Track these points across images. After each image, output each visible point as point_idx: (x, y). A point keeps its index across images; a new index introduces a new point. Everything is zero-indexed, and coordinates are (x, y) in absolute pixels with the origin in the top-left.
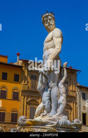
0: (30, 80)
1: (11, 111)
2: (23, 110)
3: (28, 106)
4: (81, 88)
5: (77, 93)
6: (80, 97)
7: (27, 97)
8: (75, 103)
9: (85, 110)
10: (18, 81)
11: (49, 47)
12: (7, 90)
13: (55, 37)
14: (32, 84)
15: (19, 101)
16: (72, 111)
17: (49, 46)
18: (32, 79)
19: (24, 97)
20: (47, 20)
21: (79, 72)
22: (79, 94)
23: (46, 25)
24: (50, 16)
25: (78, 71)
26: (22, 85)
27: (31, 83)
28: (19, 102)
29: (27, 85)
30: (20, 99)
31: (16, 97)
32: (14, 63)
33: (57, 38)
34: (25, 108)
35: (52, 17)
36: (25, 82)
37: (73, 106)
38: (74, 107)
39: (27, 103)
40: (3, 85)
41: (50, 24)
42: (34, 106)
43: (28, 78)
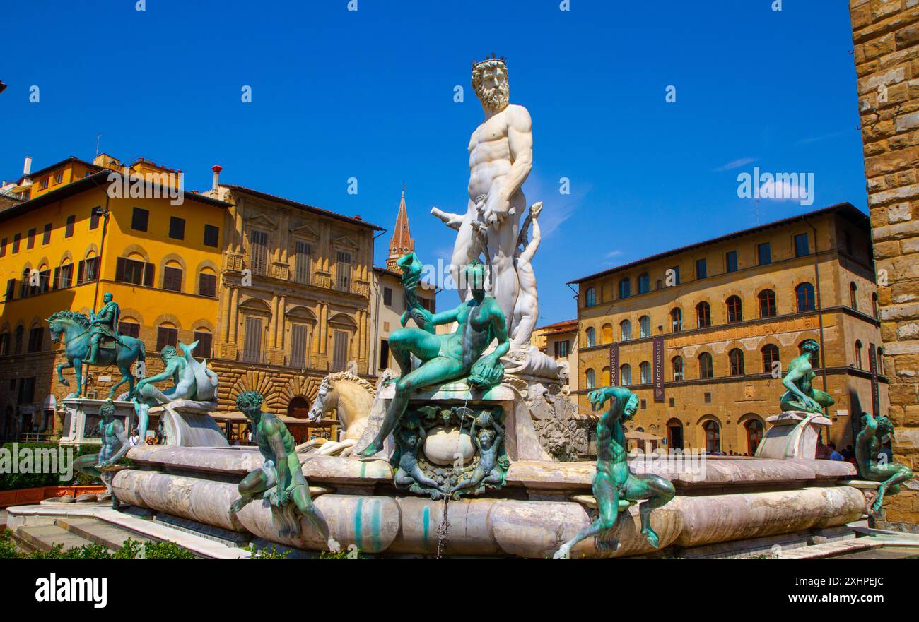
0: (250, 243)
1: (193, 326)
2: (226, 325)
3: (240, 315)
4: (381, 276)
5: (372, 288)
6: (380, 299)
7: (239, 293)
8: (364, 314)
9: (388, 331)
10: (216, 245)
11: (494, 155)
12: (184, 268)
13: (517, 129)
14: (253, 256)
15: (218, 300)
16: (357, 334)
17: (496, 151)
18: (254, 241)
19: (232, 290)
20: (491, 79)
21: (380, 232)
22: (376, 290)
23: (486, 92)
24: (501, 67)
25: (378, 229)
26: (226, 257)
27: (250, 254)
28: (215, 302)
29: (241, 257)
30: (218, 295)
31: (207, 288)
32: (203, 191)
33: (523, 131)
34: (233, 320)
35: (504, 71)
36: (234, 251)
37: (360, 320)
38: (363, 324)
39: (239, 307)
40: (173, 254)
41: (498, 92)
42: (257, 317)
43: (245, 238)
